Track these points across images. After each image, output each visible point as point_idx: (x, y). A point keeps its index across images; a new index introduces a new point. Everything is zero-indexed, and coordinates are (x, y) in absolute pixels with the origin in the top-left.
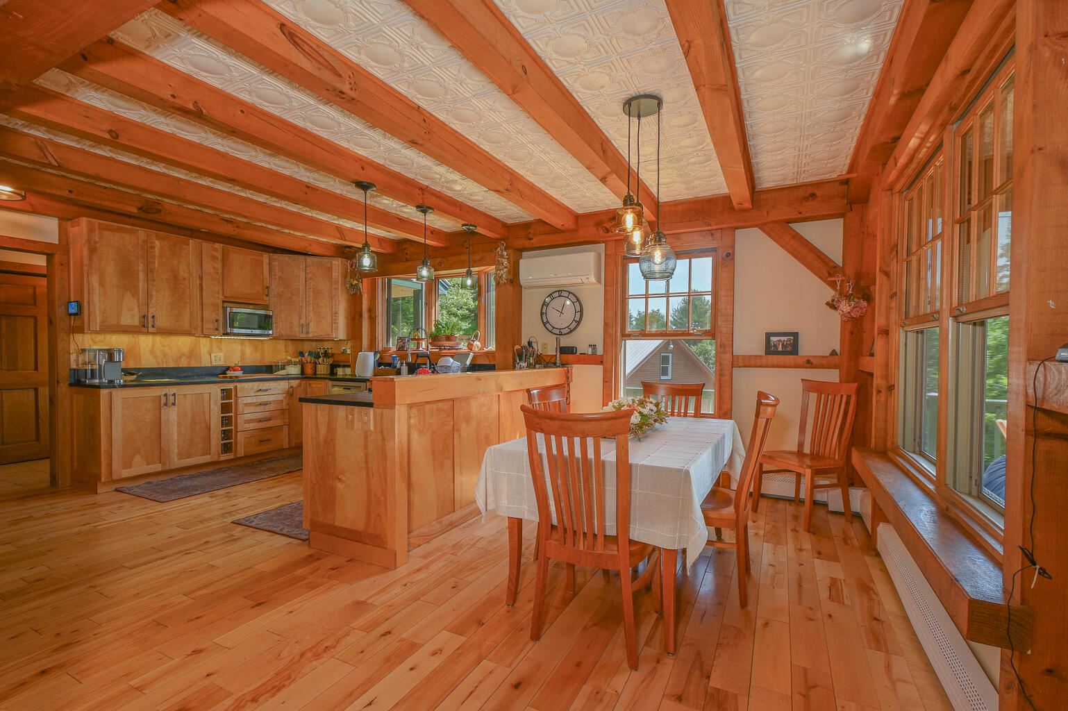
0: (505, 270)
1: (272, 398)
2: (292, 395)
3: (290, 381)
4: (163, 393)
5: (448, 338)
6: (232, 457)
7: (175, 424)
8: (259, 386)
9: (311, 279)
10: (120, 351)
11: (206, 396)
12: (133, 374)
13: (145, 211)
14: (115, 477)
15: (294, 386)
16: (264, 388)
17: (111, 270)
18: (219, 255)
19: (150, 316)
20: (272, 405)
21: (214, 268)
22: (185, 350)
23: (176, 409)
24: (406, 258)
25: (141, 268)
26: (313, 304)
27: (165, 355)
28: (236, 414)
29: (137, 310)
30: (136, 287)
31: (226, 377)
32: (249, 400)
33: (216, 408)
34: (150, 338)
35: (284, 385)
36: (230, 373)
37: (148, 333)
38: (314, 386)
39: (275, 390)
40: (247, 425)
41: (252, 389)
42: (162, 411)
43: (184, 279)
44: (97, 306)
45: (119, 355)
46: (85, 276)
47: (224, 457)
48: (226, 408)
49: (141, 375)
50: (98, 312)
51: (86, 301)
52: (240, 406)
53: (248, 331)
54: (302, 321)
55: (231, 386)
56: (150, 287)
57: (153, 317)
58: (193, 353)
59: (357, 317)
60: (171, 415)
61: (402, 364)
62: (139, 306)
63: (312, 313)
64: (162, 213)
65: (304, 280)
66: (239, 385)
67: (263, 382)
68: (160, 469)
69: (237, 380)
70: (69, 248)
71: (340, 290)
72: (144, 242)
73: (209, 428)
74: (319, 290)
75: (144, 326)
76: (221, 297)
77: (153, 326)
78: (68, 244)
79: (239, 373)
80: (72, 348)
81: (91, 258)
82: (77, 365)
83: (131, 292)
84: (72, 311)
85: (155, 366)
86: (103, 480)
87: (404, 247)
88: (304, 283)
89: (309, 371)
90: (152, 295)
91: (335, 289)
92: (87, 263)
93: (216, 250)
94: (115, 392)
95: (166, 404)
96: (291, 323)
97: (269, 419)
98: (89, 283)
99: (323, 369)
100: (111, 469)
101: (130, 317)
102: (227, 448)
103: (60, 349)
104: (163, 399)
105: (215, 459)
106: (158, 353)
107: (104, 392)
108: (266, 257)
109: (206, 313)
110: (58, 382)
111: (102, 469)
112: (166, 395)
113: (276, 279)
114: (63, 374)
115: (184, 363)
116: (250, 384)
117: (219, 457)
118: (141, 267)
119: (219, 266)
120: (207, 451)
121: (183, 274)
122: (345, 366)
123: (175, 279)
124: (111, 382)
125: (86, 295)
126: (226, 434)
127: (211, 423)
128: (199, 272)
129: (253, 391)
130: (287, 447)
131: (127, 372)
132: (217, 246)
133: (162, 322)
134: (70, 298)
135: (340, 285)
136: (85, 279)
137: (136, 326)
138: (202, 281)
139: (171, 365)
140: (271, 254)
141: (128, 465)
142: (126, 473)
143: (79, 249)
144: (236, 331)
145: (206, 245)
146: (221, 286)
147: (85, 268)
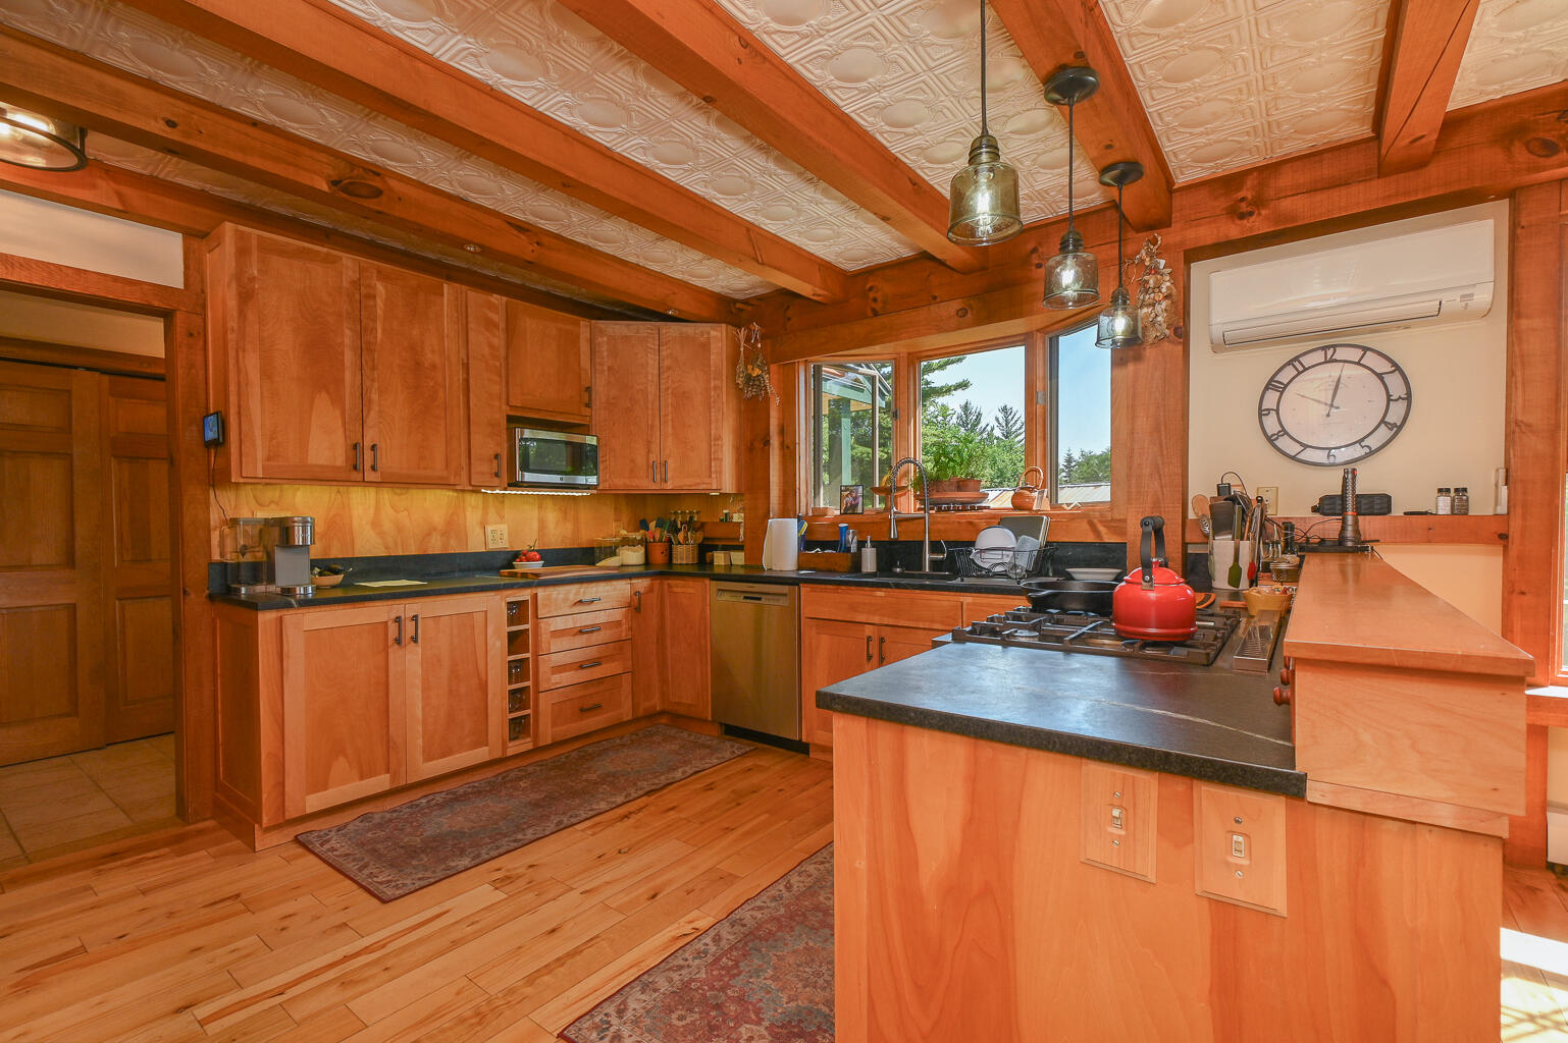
0: (1164, 304)
1: (602, 618)
2: (638, 609)
3: (634, 581)
4: (393, 616)
5: (961, 485)
6: (530, 746)
7: (418, 682)
8: (577, 593)
9: (669, 368)
10: (305, 522)
11: (479, 618)
12: (336, 572)
13: (345, 190)
14: (292, 812)
15: (642, 591)
16: (587, 598)
17: (286, 342)
18: (498, 318)
19: (368, 444)
20: (602, 633)
21: (491, 346)
22: (438, 518)
23: (420, 650)
24: (873, 310)
25: (347, 341)
26: (672, 420)
27: (400, 529)
28: (536, 655)
29: (340, 432)
30: (339, 382)
31: (514, 575)
32: (559, 624)
33: (498, 644)
34: (371, 492)
35: (622, 588)
36: (522, 567)
37: (364, 483)
38: (676, 590)
39: (606, 601)
40: (556, 678)
41: (566, 599)
42: (391, 656)
43: (434, 367)
44: (257, 422)
45: (304, 532)
46: (232, 354)
47: (515, 748)
48: (516, 641)
49: (353, 574)
50: (258, 433)
51: (233, 411)
52: (544, 637)
53: (555, 479)
54: (653, 457)
55: (524, 595)
56: (367, 383)
57: (373, 447)
58: (453, 526)
59: (758, 445)
60: (410, 662)
61: (861, 544)
62: (344, 423)
63: (670, 439)
64: (384, 198)
65: (656, 372)
66: (541, 592)
67: (585, 585)
68: (387, 787)
69: (533, 581)
70: (205, 300)
71: (724, 389)
72: (353, 283)
73: (483, 687)
74: (684, 393)
75: (355, 468)
76: (504, 407)
77: (373, 468)
78: (203, 292)
79: (536, 566)
80: (215, 517)
81: (242, 314)
82: (222, 555)
83: (328, 393)
84: (211, 435)
85: (381, 552)
86: (265, 820)
87: (868, 286)
88: (656, 379)
89: (658, 557)
90: (370, 401)
91: (715, 388)
92: (235, 326)
93: (492, 307)
94: (290, 617)
95: (398, 641)
96: (632, 461)
97: (596, 663)
98: (239, 371)
99: (684, 554)
100: (283, 794)
101: (326, 446)
102: (518, 727)
103: (187, 520)
104: (393, 629)
105: (497, 754)
106: (387, 526)
107: (266, 618)
108: (584, 327)
109: (476, 439)
110: (185, 592)
111: (264, 796)
112: (398, 620)
113: (603, 372)
114: (196, 574)
115: (435, 547)
116: (563, 589)
117: (504, 747)
118: (348, 337)
119: (499, 341)
120: (481, 740)
121: (430, 357)
122: (726, 548)
123: (417, 370)
124: (288, 592)
125: (233, 399)
126: (518, 698)
127: (489, 677)
128: (463, 355)
129: (569, 603)
130: (630, 717)
131: (326, 566)
132: (495, 299)
133: (393, 457)
134: (207, 408)
135: (724, 378)
136: (232, 361)
137: (338, 468)
138: (468, 374)
139: (413, 551)
140: (593, 321)
141: (319, 784)
142: (314, 802)
143: (223, 296)
144: (529, 477)
145: (475, 297)
146: (504, 383)
147: (231, 336)
